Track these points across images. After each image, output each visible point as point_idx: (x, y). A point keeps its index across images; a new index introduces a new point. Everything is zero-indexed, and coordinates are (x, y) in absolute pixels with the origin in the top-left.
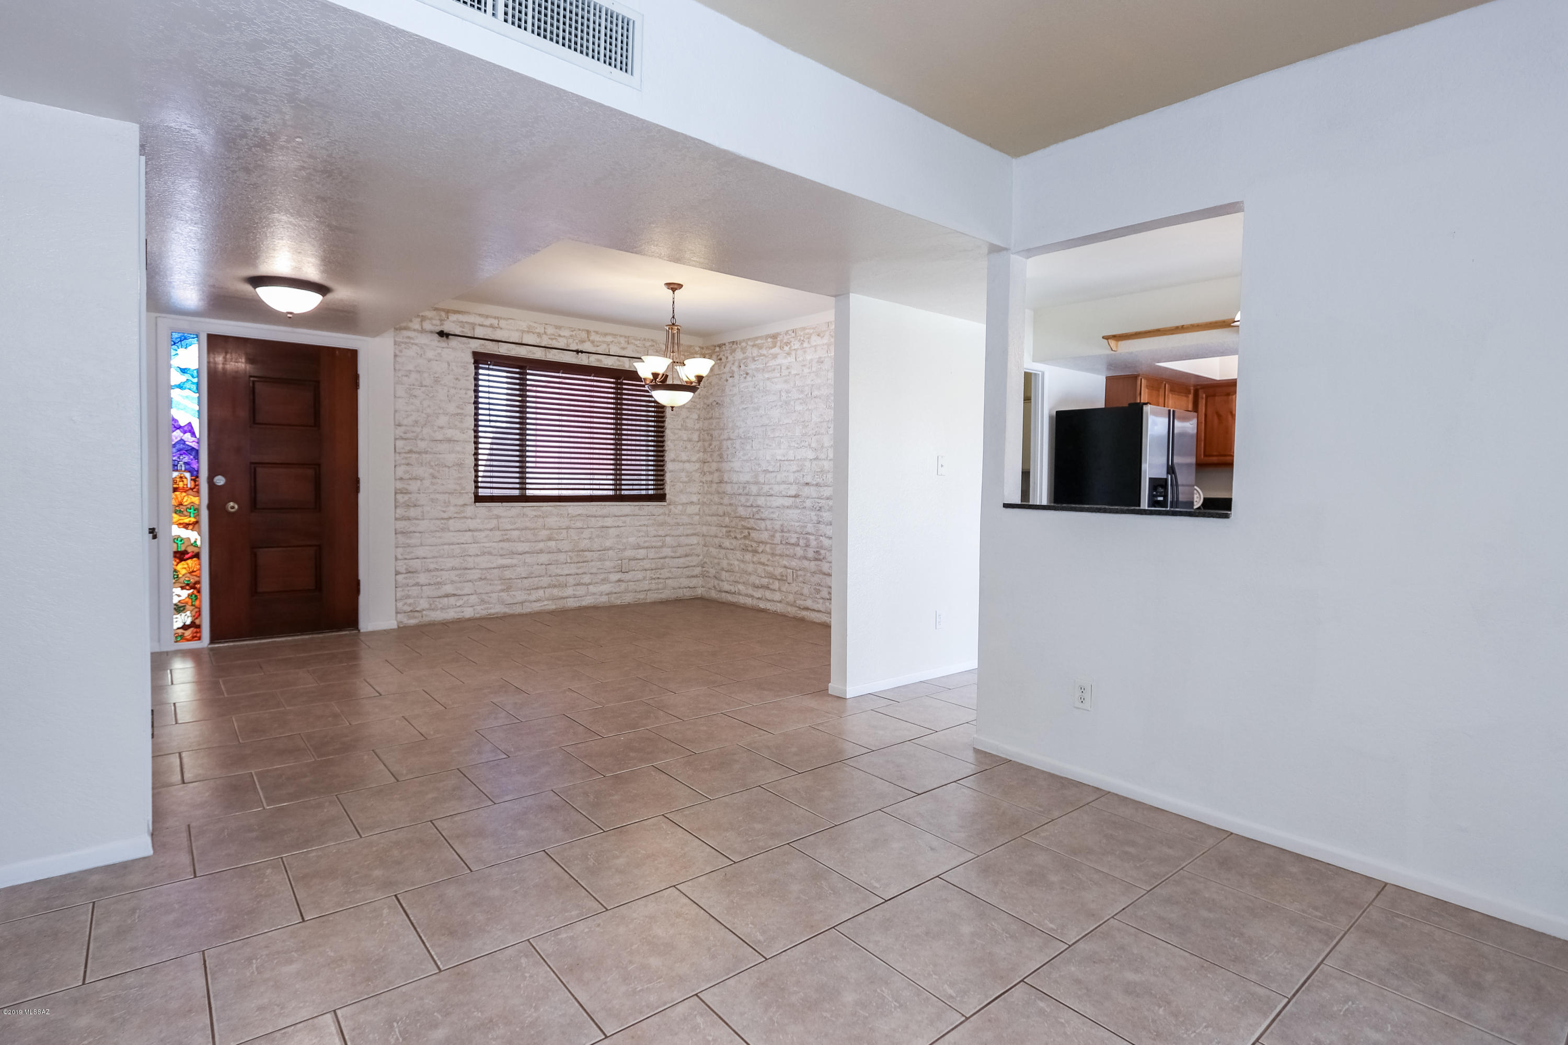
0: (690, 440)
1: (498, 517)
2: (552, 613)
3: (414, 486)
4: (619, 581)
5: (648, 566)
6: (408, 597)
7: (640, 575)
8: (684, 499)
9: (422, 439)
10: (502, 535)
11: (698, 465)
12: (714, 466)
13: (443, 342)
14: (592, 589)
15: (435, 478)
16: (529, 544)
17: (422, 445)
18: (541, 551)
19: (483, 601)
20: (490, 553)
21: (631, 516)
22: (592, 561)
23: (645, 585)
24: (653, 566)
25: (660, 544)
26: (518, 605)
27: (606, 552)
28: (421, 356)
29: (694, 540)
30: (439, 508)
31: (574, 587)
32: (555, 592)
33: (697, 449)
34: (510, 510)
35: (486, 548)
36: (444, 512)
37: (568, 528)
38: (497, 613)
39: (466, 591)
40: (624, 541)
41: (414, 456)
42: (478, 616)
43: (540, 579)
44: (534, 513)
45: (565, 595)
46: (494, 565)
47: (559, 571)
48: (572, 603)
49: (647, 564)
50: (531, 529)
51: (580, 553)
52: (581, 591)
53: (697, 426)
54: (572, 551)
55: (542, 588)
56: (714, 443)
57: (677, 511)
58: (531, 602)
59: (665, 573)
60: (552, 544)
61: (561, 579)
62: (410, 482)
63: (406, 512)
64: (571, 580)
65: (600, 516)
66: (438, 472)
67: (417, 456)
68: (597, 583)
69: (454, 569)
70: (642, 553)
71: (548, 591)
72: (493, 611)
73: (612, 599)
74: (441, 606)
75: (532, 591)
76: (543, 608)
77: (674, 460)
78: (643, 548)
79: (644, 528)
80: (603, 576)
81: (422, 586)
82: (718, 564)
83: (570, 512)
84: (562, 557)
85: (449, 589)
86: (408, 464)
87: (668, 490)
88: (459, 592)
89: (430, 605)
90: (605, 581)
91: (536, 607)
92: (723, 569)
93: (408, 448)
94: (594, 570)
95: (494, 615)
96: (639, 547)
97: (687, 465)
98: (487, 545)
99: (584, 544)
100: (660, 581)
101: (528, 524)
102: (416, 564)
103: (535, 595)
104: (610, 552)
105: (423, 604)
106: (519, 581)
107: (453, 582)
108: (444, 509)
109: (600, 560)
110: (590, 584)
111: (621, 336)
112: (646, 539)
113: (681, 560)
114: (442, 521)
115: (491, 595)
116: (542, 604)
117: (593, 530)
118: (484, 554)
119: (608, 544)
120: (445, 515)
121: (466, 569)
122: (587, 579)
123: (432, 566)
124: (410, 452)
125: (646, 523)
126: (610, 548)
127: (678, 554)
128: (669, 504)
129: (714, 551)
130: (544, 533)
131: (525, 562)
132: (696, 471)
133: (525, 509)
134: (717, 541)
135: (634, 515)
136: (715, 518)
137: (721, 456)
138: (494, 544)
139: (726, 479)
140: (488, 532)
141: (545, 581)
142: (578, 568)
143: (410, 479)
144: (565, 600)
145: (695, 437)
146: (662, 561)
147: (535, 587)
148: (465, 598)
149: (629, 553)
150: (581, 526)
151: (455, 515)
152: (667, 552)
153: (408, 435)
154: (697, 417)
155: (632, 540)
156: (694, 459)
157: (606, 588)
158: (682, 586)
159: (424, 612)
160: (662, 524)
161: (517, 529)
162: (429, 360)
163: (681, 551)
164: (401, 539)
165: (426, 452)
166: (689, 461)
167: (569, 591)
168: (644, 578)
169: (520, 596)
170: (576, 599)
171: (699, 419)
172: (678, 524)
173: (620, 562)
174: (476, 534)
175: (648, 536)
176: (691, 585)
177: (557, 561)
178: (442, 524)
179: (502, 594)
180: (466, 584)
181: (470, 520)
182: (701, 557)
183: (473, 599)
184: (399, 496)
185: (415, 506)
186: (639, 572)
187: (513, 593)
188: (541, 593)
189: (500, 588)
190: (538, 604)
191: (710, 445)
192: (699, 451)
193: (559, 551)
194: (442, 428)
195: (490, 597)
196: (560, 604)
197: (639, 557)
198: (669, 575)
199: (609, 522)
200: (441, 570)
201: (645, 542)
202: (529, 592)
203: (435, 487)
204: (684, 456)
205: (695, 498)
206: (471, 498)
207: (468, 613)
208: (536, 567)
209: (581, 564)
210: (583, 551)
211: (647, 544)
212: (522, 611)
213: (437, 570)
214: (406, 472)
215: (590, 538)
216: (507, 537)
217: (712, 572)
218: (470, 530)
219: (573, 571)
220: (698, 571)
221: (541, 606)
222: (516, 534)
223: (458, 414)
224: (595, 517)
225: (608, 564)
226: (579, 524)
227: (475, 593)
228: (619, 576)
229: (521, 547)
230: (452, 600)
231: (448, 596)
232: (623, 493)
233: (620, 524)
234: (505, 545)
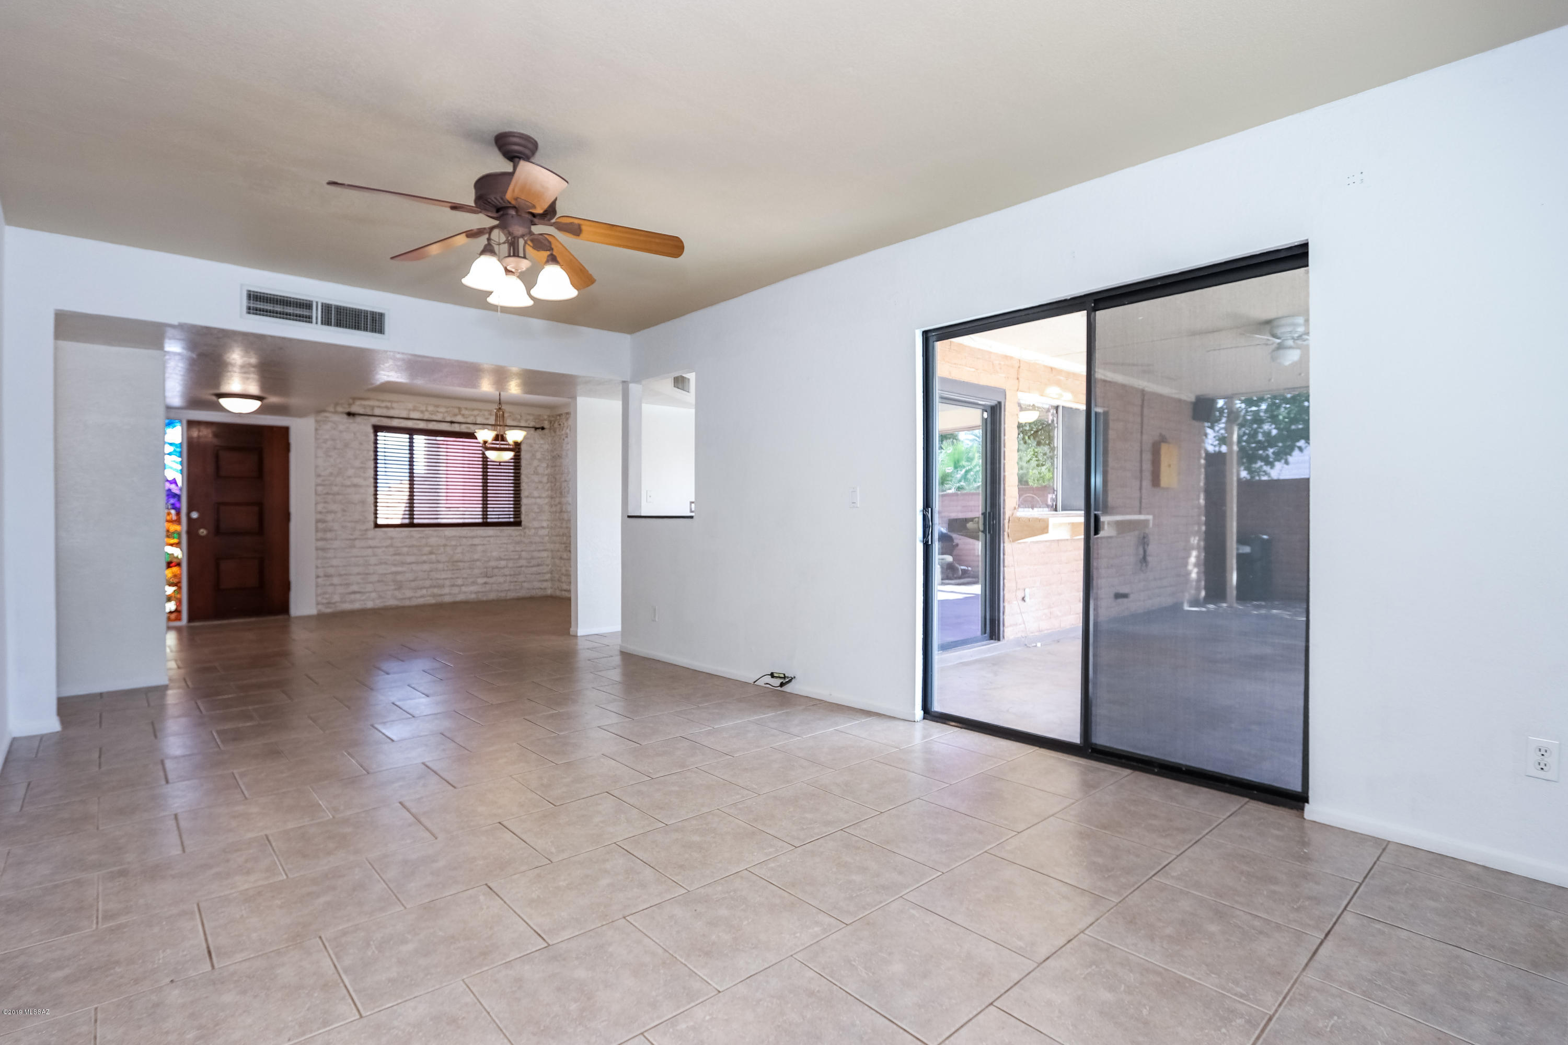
0: (540, 482)
1: (392, 538)
2: (431, 605)
3: (330, 517)
4: (486, 583)
5: (507, 573)
6: (326, 593)
7: (501, 579)
8: (536, 524)
9: (336, 485)
10: (395, 551)
11: (547, 500)
12: (557, 500)
13: (351, 420)
14: (464, 589)
15: (345, 512)
16: (415, 557)
17: (335, 489)
18: (424, 562)
19: (380, 597)
20: (386, 563)
21: (494, 537)
22: (464, 569)
23: (506, 586)
24: (512, 573)
25: (517, 557)
26: (407, 600)
27: (475, 562)
28: (334, 429)
29: (545, 554)
30: (347, 531)
31: (450, 588)
32: (436, 591)
33: (546, 488)
34: (400, 533)
35: (383, 559)
37: (445, 546)
38: (392, 605)
39: (367, 591)
40: (489, 555)
41: (330, 497)
42: (376, 607)
43: (424, 582)
44: (419, 535)
45: (443, 593)
46: (389, 571)
47: (438, 576)
48: (447, 599)
49: (507, 571)
50: (416, 547)
52: (456, 590)
53: (546, 472)
54: (448, 562)
55: (425, 588)
56: (558, 484)
57: (530, 533)
58: (417, 598)
59: (521, 578)
60: (433, 557)
61: (439, 582)
62: (327, 514)
63: (324, 535)
64: (447, 582)
65: (470, 537)
66: (347, 507)
67: (332, 496)
68: (467, 585)
69: (358, 574)
70: (503, 563)
71: (431, 591)
72: (388, 604)
73: (480, 596)
74: (350, 600)
75: (417, 591)
76: (426, 602)
77: (527, 497)
78: (504, 560)
79: (505, 546)
80: (471, 580)
81: (336, 586)
82: (560, 570)
83: (447, 534)
84: (440, 566)
85: (355, 588)
86: (325, 502)
87: (523, 517)
88: (363, 590)
89: (342, 599)
90: (474, 583)
91: (421, 601)
92: (562, 574)
93: (325, 492)
94: (465, 576)
95: (389, 606)
96: (500, 559)
97: (538, 501)
98: (383, 557)
99: (458, 557)
100: (517, 583)
101: (415, 543)
102: (331, 571)
103: (420, 593)
104: (478, 563)
105: (336, 598)
106: (408, 583)
107: (358, 583)
108: (351, 533)
109: (470, 568)
110: (463, 585)
111: (485, 410)
112: (506, 553)
113: (534, 569)
114: (350, 541)
115: (386, 592)
116: (425, 599)
117: (464, 547)
118: (381, 563)
119: (476, 557)
120: (351, 536)
121: (368, 574)
122: (460, 582)
123: (343, 572)
124: (327, 494)
125: (506, 541)
126: (478, 560)
127: (531, 564)
128: (525, 528)
129: (557, 561)
130: (427, 549)
131: (412, 570)
132: (546, 504)
133: (412, 533)
134: (559, 554)
135: (496, 536)
136: (558, 538)
137: (561, 493)
138: (389, 557)
139: (564, 509)
140: (384, 549)
141: (428, 583)
142: (453, 574)
143: (327, 512)
144: (443, 597)
145: (545, 479)
146: (519, 569)
147: (420, 587)
148: (367, 595)
149: (493, 564)
150: (456, 545)
151: (359, 537)
152: (523, 562)
153: (327, 482)
154: (546, 465)
155: (495, 554)
156: (544, 495)
157: (474, 588)
158: (535, 587)
159: (338, 604)
160: (518, 543)
161: (406, 546)
162: (341, 432)
163: (534, 562)
164: (320, 553)
165: (338, 494)
166: (540, 497)
167: (446, 590)
168: (505, 582)
169: (409, 593)
170: (451, 596)
171: (548, 466)
172: (531, 543)
173: (485, 570)
174: (376, 550)
175: (507, 551)
176: (542, 587)
177: (436, 569)
178: (350, 543)
179: (395, 592)
180: (368, 585)
181: (370, 540)
182: (550, 567)
183: (374, 595)
184: (319, 524)
185: (331, 531)
186: (500, 577)
187: (403, 591)
188: (424, 591)
189: (393, 587)
190: (422, 599)
191: (555, 485)
192: (548, 490)
193: (438, 562)
194: (350, 478)
195: (386, 594)
196: (439, 600)
197: (500, 566)
198: (524, 579)
199: (476, 541)
200: (350, 575)
201: (505, 555)
202: (415, 591)
203: (345, 518)
204: (536, 494)
205: (545, 524)
206: (371, 524)
207: (370, 605)
208: (421, 573)
209: (455, 572)
210: (456, 562)
211: (506, 557)
212: (410, 604)
213: (346, 575)
214: (324, 508)
215: (462, 553)
216: (399, 552)
217: (557, 576)
218: (370, 547)
219: (450, 576)
220: (548, 576)
221: (424, 601)
222: (405, 550)
223: (362, 469)
224: (466, 538)
225: (476, 571)
226: (453, 543)
227: (375, 591)
228: (485, 580)
229: (409, 559)
230: (358, 596)
231: (354, 593)
232: (489, 520)
233: (485, 542)
234: (397, 558)
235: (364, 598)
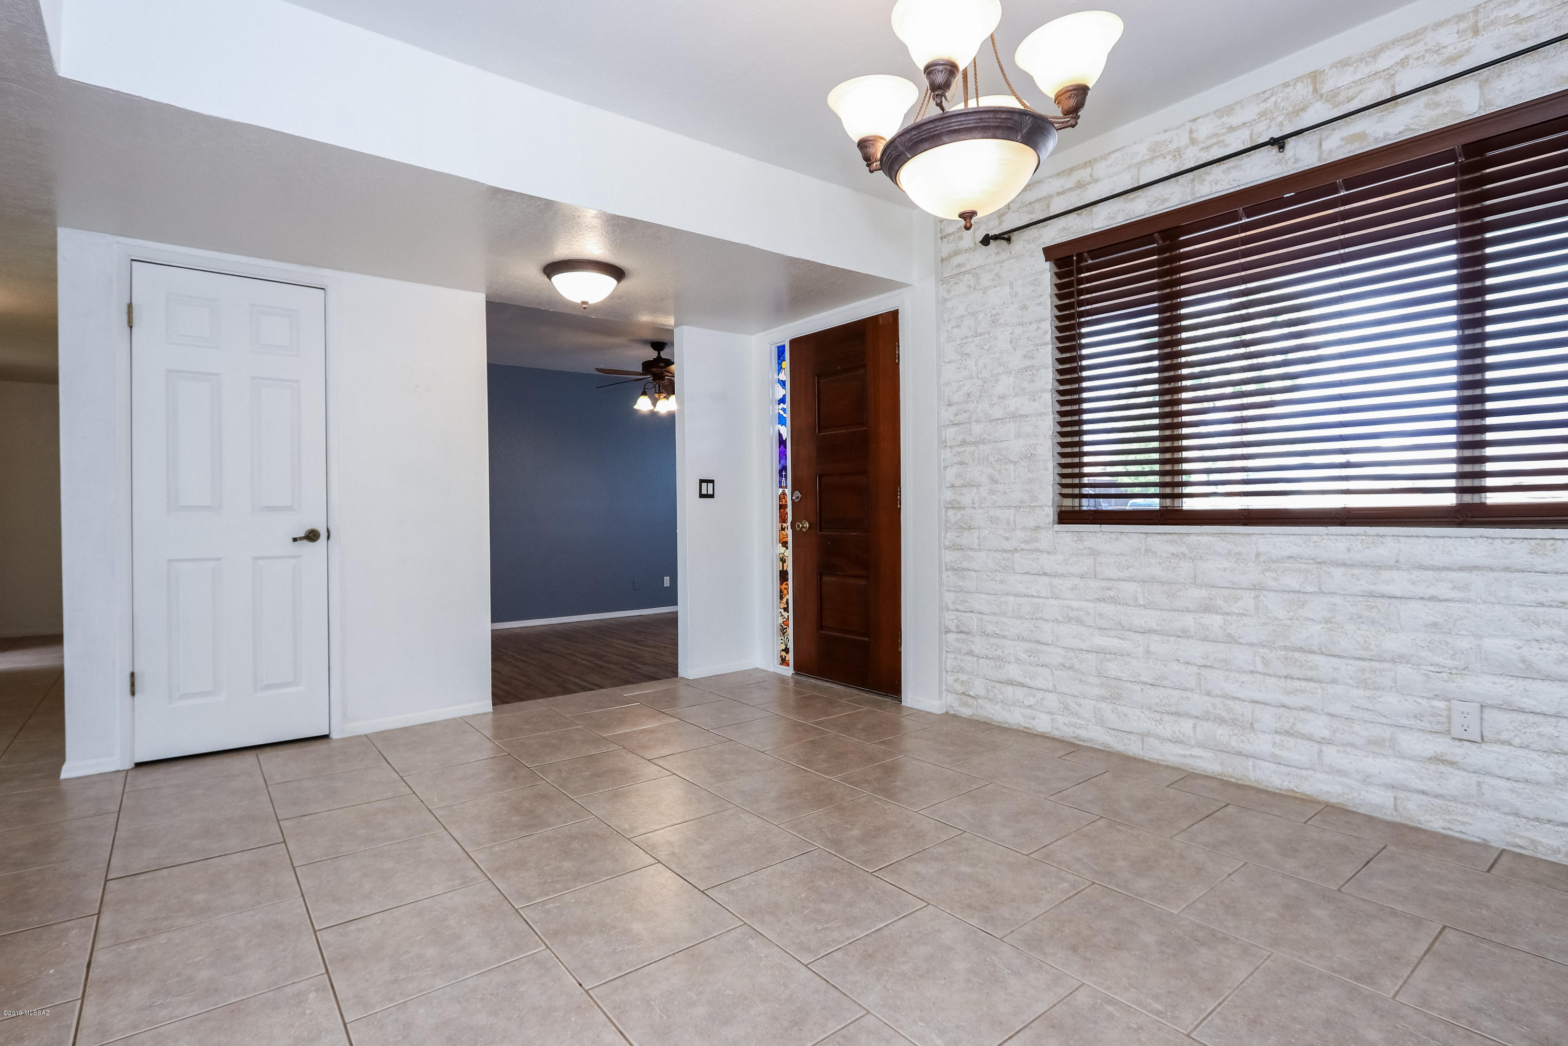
1: (1094, 553)
3: (968, 497)
4: (1438, 759)
6: (961, 670)
9: (977, 422)
10: (1102, 588)
14: (1332, 755)
15: (996, 482)
16: (1159, 613)
17: (977, 429)
18: (1184, 634)
19: (1067, 710)
20: (1080, 622)
21: (1491, 569)
22: (1334, 681)
26: (1133, 737)
27: (1387, 665)
30: (1002, 532)
31: (1278, 738)
32: (1222, 733)
34: (1117, 539)
35: (1073, 609)
36: (1007, 539)
37: (1258, 588)
38: (1091, 740)
39: (1038, 683)
40: (1465, 644)
41: (969, 449)
42: (1057, 734)
43: (1184, 694)
44: (1171, 549)
45: (1247, 748)
46: (1087, 645)
47: (1231, 688)
48: (1269, 776)
50: (1163, 583)
51: (1297, 655)
52: (1300, 752)
54: (1268, 646)
55: (1187, 715)
58: (1162, 739)
60: (1215, 621)
61: (1238, 707)
62: (964, 490)
63: (957, 537)
64: (1266, 717)
65: (1363, 565)
66: (999, 471)
67: (973, 448)
68: (1351, 746)
69: (1021, 638)
71: (1205, 727)
72: (1083, 733)
73: (1410, 806)
74: (1001, 697)
75: (1166, 718)
76: (1189, 761)
78: (1553, 678)
80: (1367, 731)
81: (978, 657)
83: (1262, 549)
84: (1242, 657)
85: (1013, 671)
86: (961, 463)
88: (1028, 681)
89: (988, 691)
90: (1383, 748)
93: (960, 438)
94: (1342, 708)
95: (1084, 741)
98: (1075, 604)
99: (1308, 634)
101: (1158, 571)
102: (972, 622)
103: (1169, 728)
104: (1406, 671)
105: (979, 687)
106: (1138, 688)
107: (1022, 662)
108: (1007, 535)
109: (1364, 684)
110: (1326, 742)
114: (1005, 555)
115: (1082, 701)
116: (1187, 753)
117: (1337, 600)
118: (1069, 620)
119: (1392, 643)
120: (1007, 545)
121: (1038, 642)
122: (1318, 726)
123: (990, 628)
124: (964, 443)
126: (1402, 660)
130: (1198, 594)
131: (1148, 652)
133: (1150, 539)
135: (1507, 569)
138: (1088, 603)
140: (1077, 581)
141: (1198, 702)
142: (1288, 693)
143: (963, 486)
144: (1250, 763)
147: (1173, 709)
148: (1040, 695)
149: (1483, 686)
150: (1297, 587)
151: (1023, 546)
153: (960, 418)
157: (1384, 767)
159: (980, 701)
161: (1134, 579)
164: (953, 578)
165: (983, 442)
167: (1262, 744)
169: (1137, 719)
170: (1283, 769)
173: (1441, 704)
174: (1056, 581)
177: (1226, 662)
178: (1004, 559)
179: (1103, 705)
180: (1040, 670)
181: (1045, 555)
183: (1052, 700)
184: (951, 513)
185: (970, 528)
186: (1534, 755)
187: (1124, 709)
188: (1186, 726)
189: (1096, 691)
190: (1178, 750)
193: (1231, 640)
194: (1003, 397)
195: (1080, 705)
199: (1397, 583)
200: (1003, 637)
202: (1158, 717)
203: (994, 497)
206: (1048, 516)
207: (1042, 723)
208: (1176, 666)
209: (1297, 684)
210: (1301, 650)
212: (1141, 753)
213: (996, 635)
214: (959, 476)
215: (1327, 621)
216: (1112, 593)
218: (1045, 574)
219: (1274, 696)
221: (1185, 756)
222: (1130, 588)
223: (1026, 369)
224: (1344, 564)
225: (1390, 704)
226: (1292, 581)
227: (1054, 690)
228: (1440, 745)
229: (1149, 618)
230: (1020, 693)
231: (1011, 683)
232: (1492, 499)
233: (1443, 590)
234: (1108, 609)
235: (1032, 701)
